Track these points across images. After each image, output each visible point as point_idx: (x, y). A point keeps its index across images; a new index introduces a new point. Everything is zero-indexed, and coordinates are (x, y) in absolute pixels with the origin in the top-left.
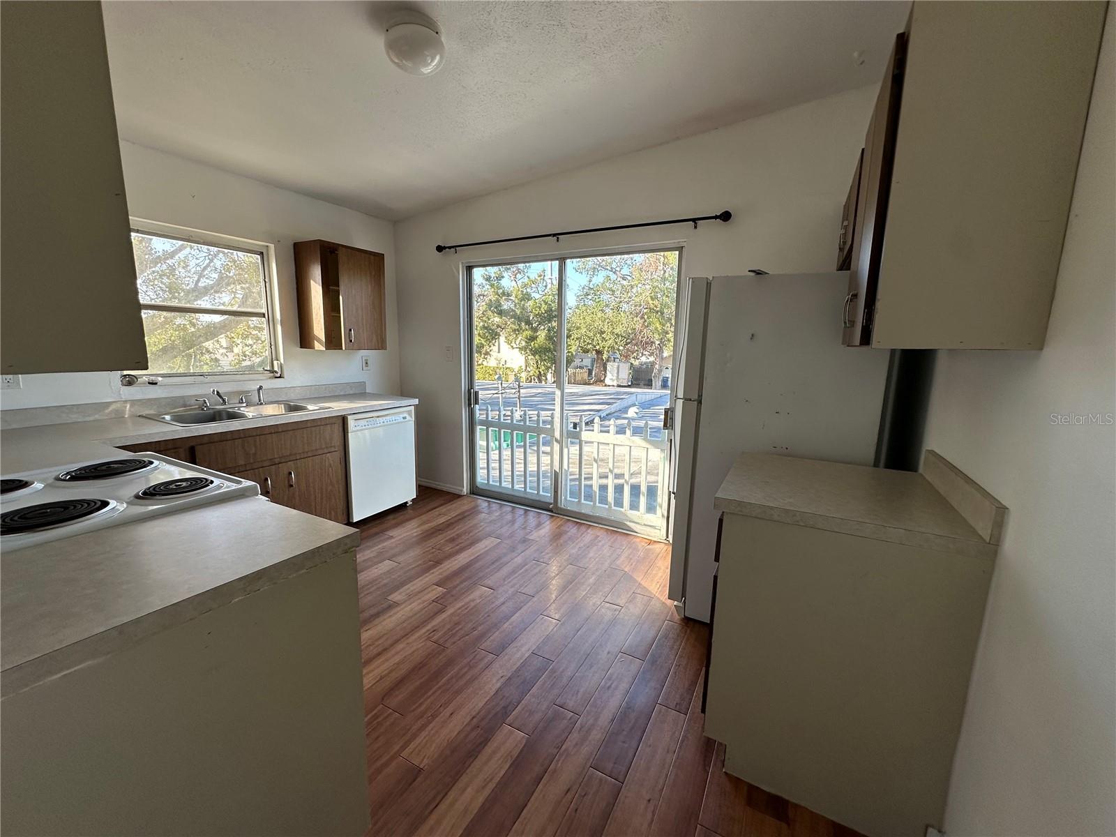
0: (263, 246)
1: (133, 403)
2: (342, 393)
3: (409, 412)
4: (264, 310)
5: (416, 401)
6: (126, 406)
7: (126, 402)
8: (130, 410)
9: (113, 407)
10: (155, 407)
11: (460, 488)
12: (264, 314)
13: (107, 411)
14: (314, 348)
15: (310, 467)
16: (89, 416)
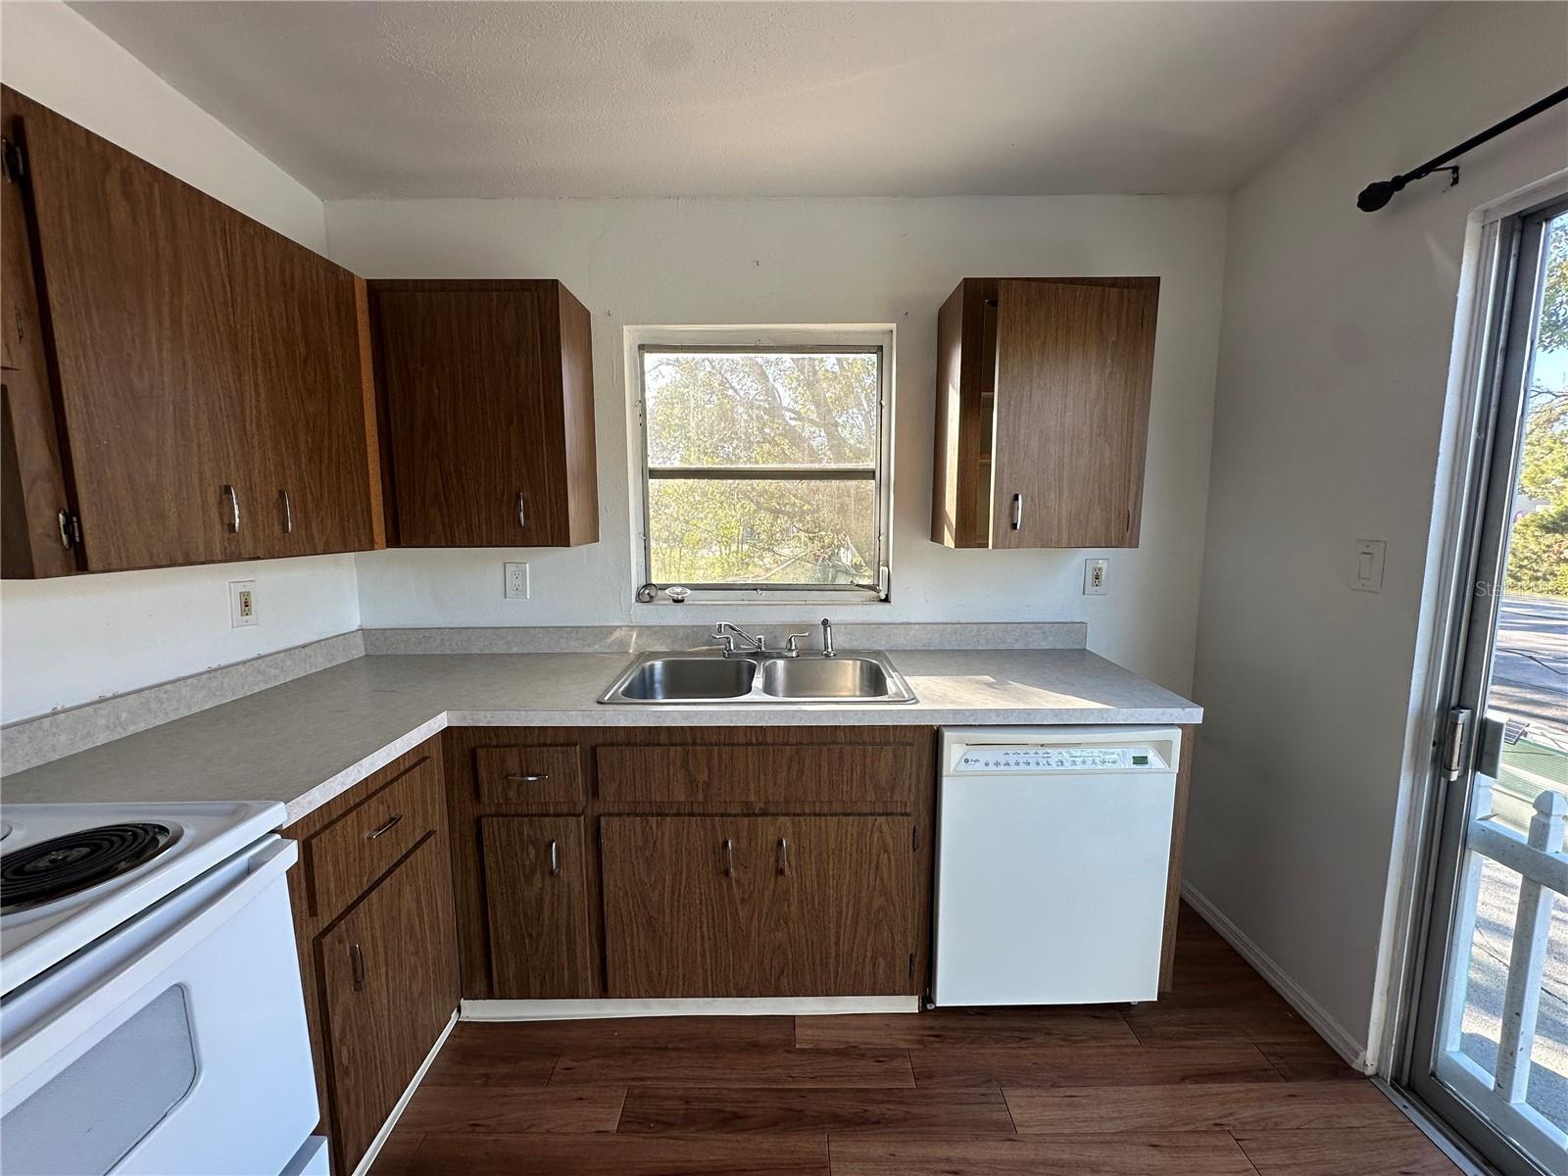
0: (884, 333)
1: (644, 630)
2: (1018, 646)
3: (1163, 748)
4: (871, 465)
5: (1195, 715)
6: (632, 636)
7: (632, 628)
8: (636, 643)
9: (617, 634)
10: (669, 640)
11: (1357, 1046)
12: (874, 472)
13: (609, 641)
14: (943, 544)
15: (832, 840)
16: (589, 646)
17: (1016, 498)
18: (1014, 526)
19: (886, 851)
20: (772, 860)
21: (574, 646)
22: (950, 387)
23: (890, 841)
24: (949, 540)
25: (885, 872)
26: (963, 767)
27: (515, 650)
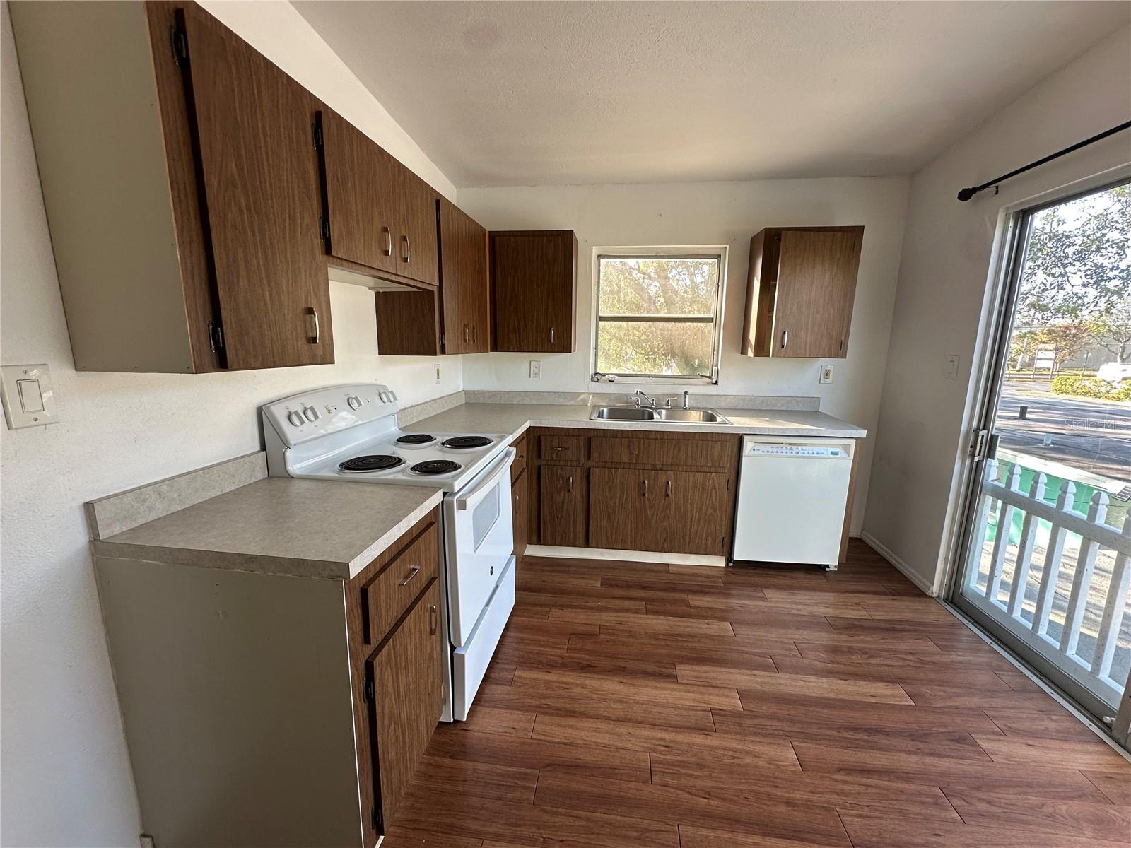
0: (721, 248)
1: (595, 395)
2: (783, 408)
3: (846, 448)
4: (711, 315)
5: (863, 434)
6: (590, 398)
7: (590, 394)
8: (591, 401)
9: (582, 397)
10: (607, 400)
11: (929, 584)
12: (713, 319)
13: (579, 399)
14: (747, 355)
15: (691, 483)
16: (569, 401)
17: (784, 333)
18: (783, 346)
19: (715, 489)
20: (664, 490)
21: (562, 401)
22: (755, 279)
23: (717, 485)
24: (750, 353)
25: (714, 498)
26: (752, 452)
27: (534, 402)
